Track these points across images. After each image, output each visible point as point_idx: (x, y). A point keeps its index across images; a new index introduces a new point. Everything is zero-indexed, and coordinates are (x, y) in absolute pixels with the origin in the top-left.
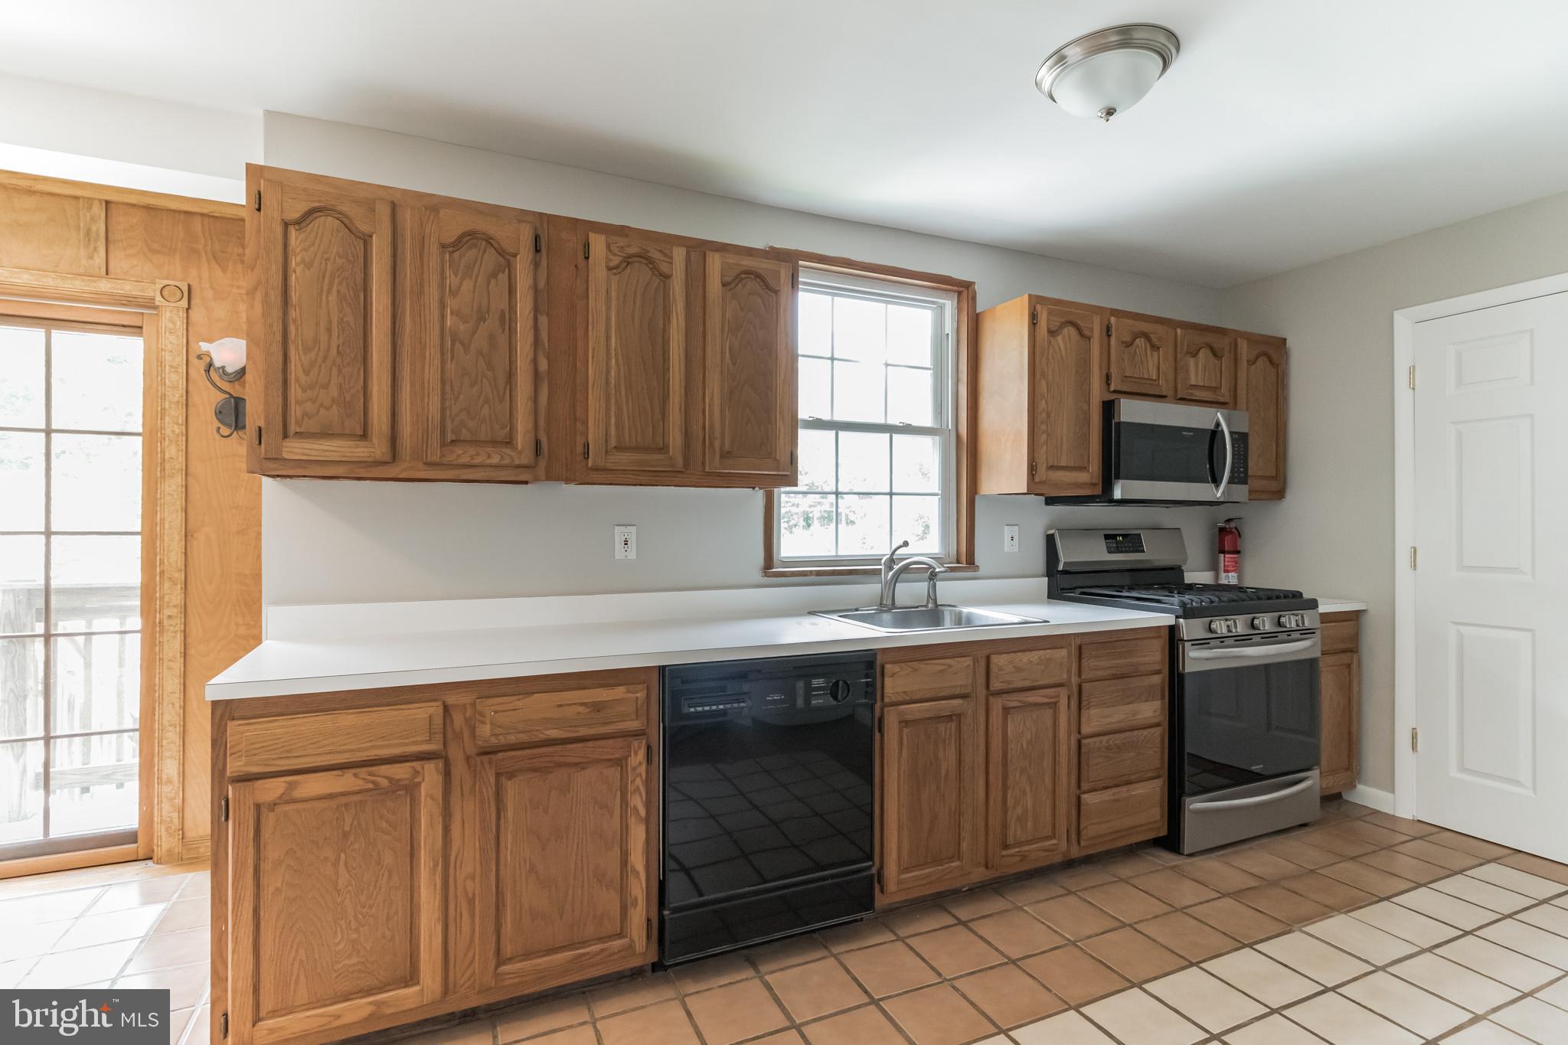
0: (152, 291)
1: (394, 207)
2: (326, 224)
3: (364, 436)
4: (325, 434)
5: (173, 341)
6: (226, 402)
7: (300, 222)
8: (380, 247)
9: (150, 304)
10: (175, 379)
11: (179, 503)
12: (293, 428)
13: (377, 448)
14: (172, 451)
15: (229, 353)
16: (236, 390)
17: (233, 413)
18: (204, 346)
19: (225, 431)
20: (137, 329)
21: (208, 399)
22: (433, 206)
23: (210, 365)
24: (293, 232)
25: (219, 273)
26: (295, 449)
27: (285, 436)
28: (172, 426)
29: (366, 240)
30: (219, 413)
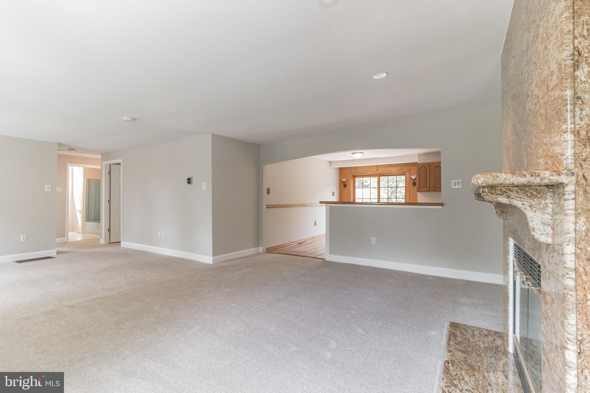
0: (406, 171)
1: (429, 164)
2: (423, 167)
3: (427, 188)
4: (423, 188)
5: (408, 176)
6: (413, 183)
7: (421, 168)
8: (428, 169)
9: (406, 172)
10: (408, 180)
11: (409, 195)
12: (420, 187)
13: (428, 189)
14: (408, 189)
15: (413, 177)
16: (414, 181)
17: (414, 184)
18: (411, 177)
19: (413, 186)
20: (404, 175)
21: (411, 182)
22: (433, 163)
23: (412, 178)
24: (420, 169)
25: (412, 167)
26: (421, 189)
27: (420, 188)
28: (408, 186)
29: (427, 168)
30: (413, 184)
